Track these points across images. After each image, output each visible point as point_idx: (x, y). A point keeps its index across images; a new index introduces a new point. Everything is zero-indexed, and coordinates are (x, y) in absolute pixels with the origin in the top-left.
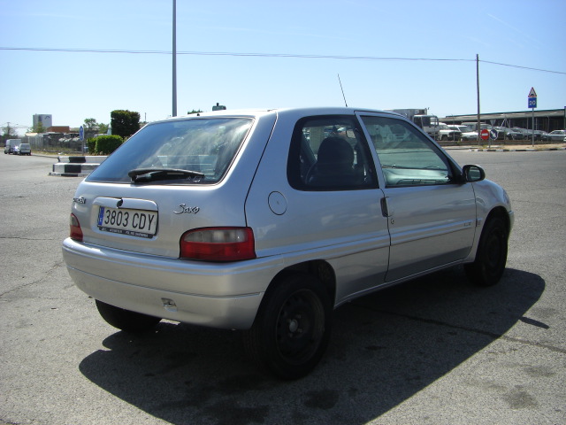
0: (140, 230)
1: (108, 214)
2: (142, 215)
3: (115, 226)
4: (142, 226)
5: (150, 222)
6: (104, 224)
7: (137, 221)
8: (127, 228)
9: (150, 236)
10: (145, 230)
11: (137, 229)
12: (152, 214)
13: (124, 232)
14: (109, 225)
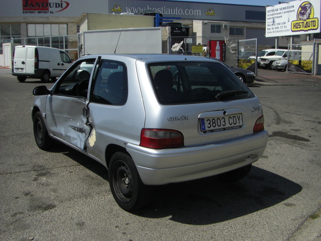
0: (235, 125)
1: (209, 122)
2: (233, 117)
3: (217, 127)
4: (235, 122)
5: (239, 119)
6: (207, 129)
7: (231, 121)
8: (226, 126)
9: (240, 127)
10: (238, 124)
11: (233, 125)
12: (238, 115)
13: (225, 129)
14: (212, 128)
